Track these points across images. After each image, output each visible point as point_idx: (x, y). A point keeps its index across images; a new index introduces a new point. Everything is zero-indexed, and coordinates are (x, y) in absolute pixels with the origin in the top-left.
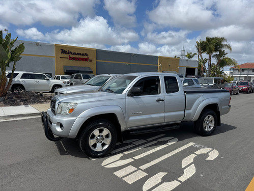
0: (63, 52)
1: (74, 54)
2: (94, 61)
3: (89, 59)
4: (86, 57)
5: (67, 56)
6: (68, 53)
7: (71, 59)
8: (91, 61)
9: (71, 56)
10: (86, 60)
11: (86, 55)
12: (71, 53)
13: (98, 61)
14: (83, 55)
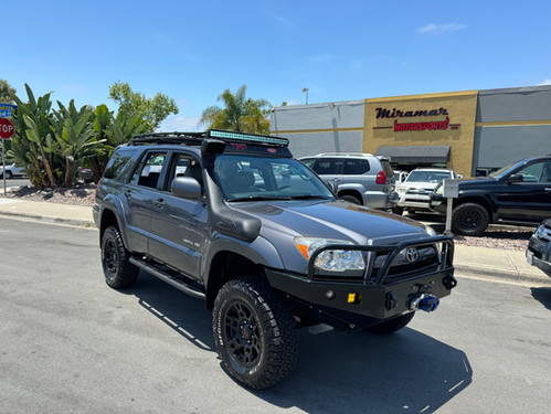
0: (380, 109)
1: (409, 114)
3: (451, 122)
4: (441, 118)
5: (389, 122)
6: (393, 116)
7: (399, 128)
8: (456, 127)
9: (401, 120)
10: (443, 125)
11: (443, 111)
12: (400, 114)
14: (434, 113)
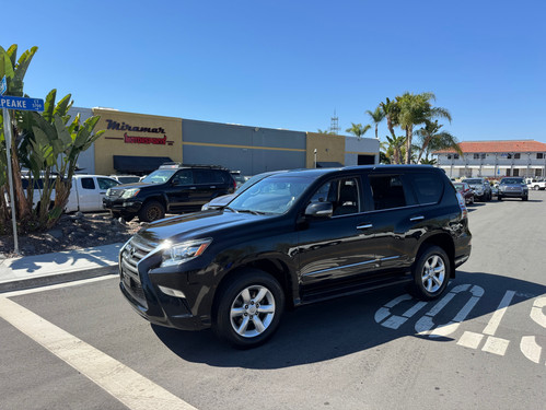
0: (113, 125)
1: (137, 129)
2: (179, 143)
3: (168, 139)
4: (160, 136)
5: (120, 134)
6: (122, 129)
7: (128, 140)
8: (171, 143)
9: (131, 134)
10: (161, 142)
11: (162, 131)
12: (128, 128)
13: (186, 143)
14: (155, 131)
